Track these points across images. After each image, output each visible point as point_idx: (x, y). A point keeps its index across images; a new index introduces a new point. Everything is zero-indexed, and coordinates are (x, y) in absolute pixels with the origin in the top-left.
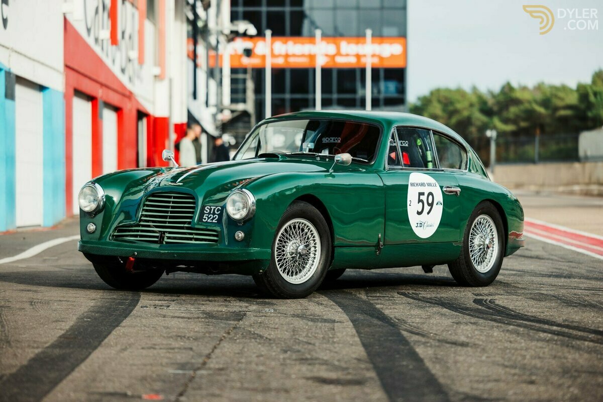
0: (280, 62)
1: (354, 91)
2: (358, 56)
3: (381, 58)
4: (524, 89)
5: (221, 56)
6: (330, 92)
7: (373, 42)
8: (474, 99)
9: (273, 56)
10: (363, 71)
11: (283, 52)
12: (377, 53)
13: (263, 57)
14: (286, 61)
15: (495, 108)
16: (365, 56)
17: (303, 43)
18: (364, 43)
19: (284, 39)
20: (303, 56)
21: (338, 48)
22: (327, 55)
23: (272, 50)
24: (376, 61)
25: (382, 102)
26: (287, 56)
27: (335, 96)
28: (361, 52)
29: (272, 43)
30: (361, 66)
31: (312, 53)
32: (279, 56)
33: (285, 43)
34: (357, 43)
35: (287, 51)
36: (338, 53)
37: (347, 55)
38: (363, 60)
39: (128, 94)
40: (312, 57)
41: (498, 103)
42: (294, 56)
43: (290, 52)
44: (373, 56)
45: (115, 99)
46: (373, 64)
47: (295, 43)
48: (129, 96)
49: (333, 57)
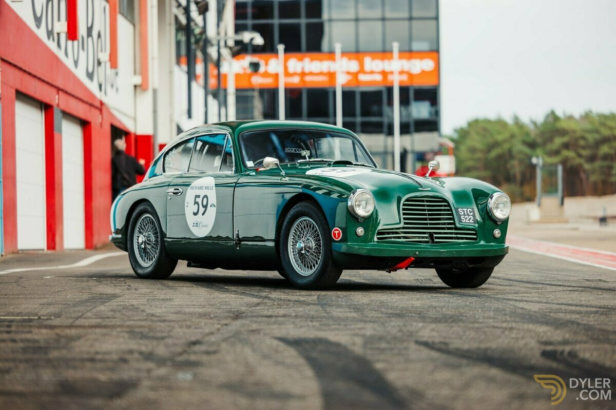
0: (295, 80)
1: (380, 114)
2: (384, 73)
3: (411, 75)
4: (571, 118)
5: (225, 76)
6: (353, 115)
7: (400, 58)
8: (515, 130)
9: (287, 74)
10: (390, 90)
11: (299, 70)
12: (406, 68)
13: (276, 76)
14: (302, 80)
15: (539, 140)
16: (392, 73)
17: (321, 60)
18: (391, 58)
19: (299, 55)
20: (321, 74)
21: (362, 65)
22: (348, 73)
23: (286, 68)
24: (405, 78)
25: (412, 128)
26: (303, 74)
27: (359, 119)
28: (387, 69)
29: (286, 61)
30: (389, 85)
31: (332, 70)
32: (295, 74)
33: (301, 60)
34: (383, 59)
35: (303, 69)
36: (362, 70)
37: (372, 72)
38: (390, 78)
39: (98, 104)
40: (332, 75)
41: (542, 133)
42: (311, 74)
43: (307, 70)
44: (401, 73)
45: (80, 110)
46: (401, 82)
47: (312, 60)
48: (101, 107)
49: (355, 75)
